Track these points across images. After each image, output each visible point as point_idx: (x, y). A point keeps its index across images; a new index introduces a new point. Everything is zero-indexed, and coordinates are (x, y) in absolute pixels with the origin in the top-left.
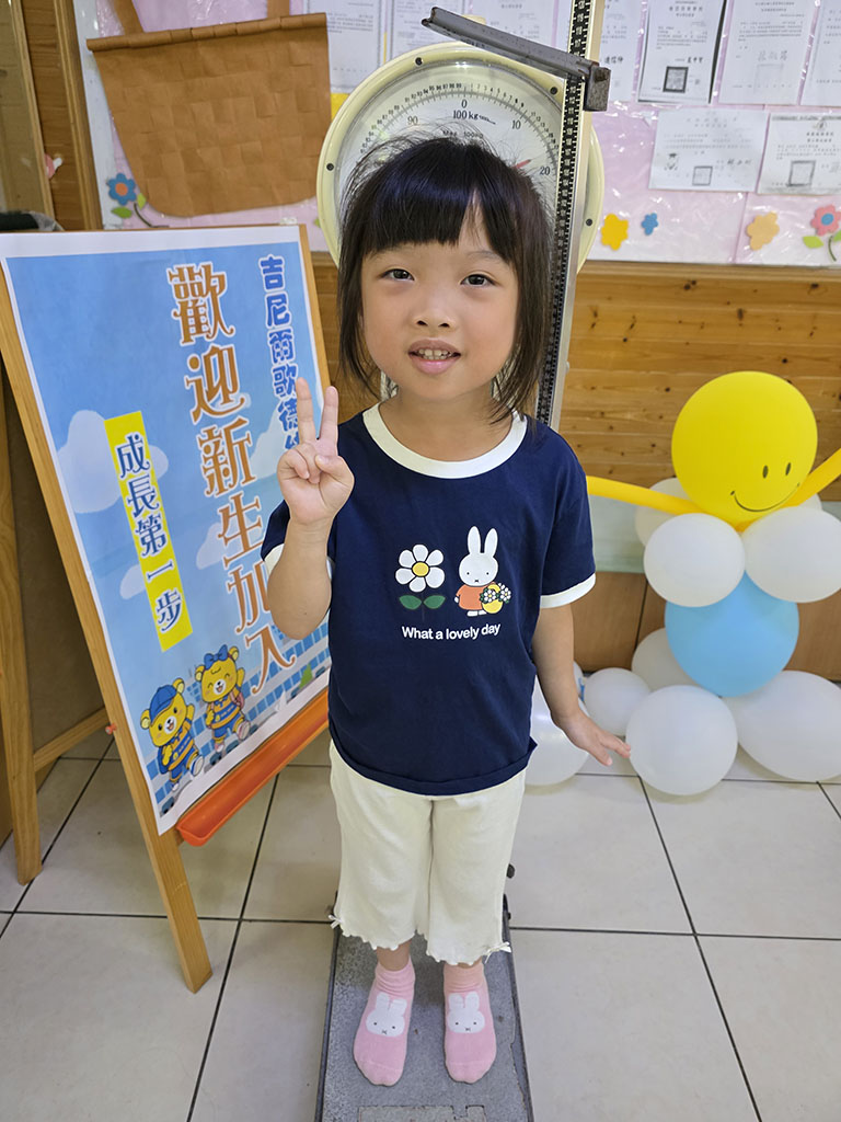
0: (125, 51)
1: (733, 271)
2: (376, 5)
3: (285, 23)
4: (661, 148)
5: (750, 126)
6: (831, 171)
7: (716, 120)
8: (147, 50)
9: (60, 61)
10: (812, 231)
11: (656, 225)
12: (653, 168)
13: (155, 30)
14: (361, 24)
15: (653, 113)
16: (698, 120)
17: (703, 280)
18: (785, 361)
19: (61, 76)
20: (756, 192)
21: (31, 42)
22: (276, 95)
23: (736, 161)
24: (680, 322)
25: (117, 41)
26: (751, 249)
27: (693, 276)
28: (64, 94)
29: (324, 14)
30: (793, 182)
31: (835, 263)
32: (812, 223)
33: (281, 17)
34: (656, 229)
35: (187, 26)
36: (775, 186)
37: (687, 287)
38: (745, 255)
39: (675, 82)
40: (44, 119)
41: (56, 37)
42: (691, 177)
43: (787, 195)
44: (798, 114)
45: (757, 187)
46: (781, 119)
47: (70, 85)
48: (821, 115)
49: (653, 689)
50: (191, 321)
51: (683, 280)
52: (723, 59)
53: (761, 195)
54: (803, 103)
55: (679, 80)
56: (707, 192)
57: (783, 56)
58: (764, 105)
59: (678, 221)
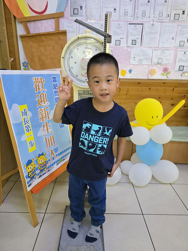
0: (27, 37)
1: (148, 80)
2: (76, 28)
3: (58, 32)
4: (132, 56)
5: (149, 51)
6: (166, 60)
7: (142, 50)
8: (31, 37)
9: (14, 39)
10: (163, 72)
11: (132, 71)
12: (130, 60)
13: (33, 33)
14: (73, 32)
15: (130, 49)
16: (139, 50)
17: (142, 82)
18: (160, 98)
19: (14, 42)
21: (8, 35)
22: (57, 46)
23: (147, 58)
24: (138, 90)
25: (25, 35)
27: (140, 81)
28: (14, 46)
29: (66, 30)
30: (158, 62)
31: (168, 78)
33: (58, 31)
34: (131, 72)
35: (39, 32)
36: (155, 63)
37: (139, 84)
38: (150, 77)
39: (134, 43)
40: (10, 51)
41: (13, 35)
42: (138, 62)
43: (157, 65)
44: (158, 49)
45: (151, 64)
46: (155, 50)
47: (15, 44)
48: (163, 49)
49: (134, 164)
50: (37, 88)
51: (138, 82)
52: (143, 39)
53: (152, 65)
54: (159, 47)
55: (135, 42)
56: (141, 65)
57: (155, 38)
58: (151, 47)
59: (136, 71)
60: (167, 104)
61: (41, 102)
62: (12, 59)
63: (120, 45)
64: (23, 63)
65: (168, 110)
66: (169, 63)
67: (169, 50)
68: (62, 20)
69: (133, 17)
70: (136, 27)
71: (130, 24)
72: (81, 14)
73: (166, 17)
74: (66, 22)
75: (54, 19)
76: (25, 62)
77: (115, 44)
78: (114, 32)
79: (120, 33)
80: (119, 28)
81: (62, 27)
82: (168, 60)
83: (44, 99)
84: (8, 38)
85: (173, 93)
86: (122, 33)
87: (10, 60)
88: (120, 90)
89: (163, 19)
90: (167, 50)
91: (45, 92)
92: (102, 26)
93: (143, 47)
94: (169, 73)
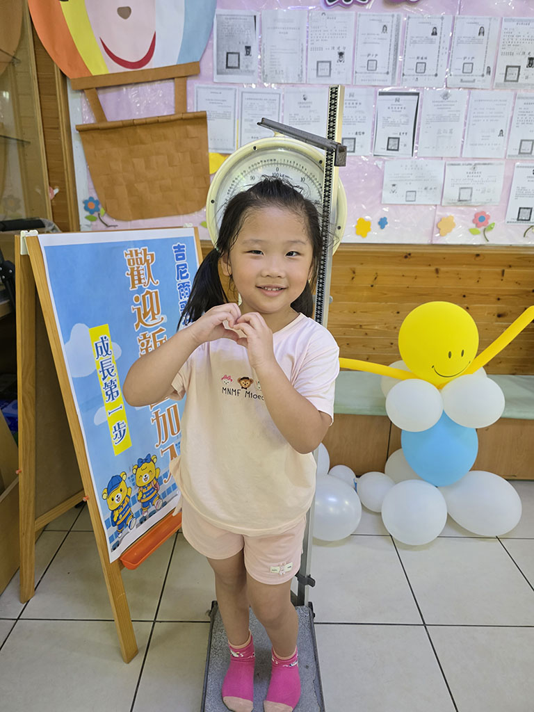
0: (99, 131)
1: (431, 248)
2: (233, 107)
3: (184, 116)
4: (387, 182)
5: (436, 169)
6: (482, 192)
7: (417, 166)
8: (109, 131)
9: (60, 136)
10: (474, 225)
11: (387, 223)
12: (383, 192)
13: (114, 120)
14: (225, 116)
15: (382, 162)
16: (406, 166)
17: (415, 253)
18: (464, 296)
19: (61, 145)
20: (441, 204)
22: (180, 154)
23: (429, 188)
24: (403, 276)
25: (92, 126)
26: (440, 235)
27: (409, 251)
28: (62, 155)
29: (205, 112)
30: (461, 199)
31: (488, 243)
32: (474, 221)
33: (183, 113)
34: (386, 226)
36: (451, 202)
37: (406, 257)
38: (438, 238)
39: (393, 146)
40: (49, 168)
41: (59, 124)
42: (405, 197)
43: (458, 206)
44: (461, 162)
45: (441, 203)
46: (452, 165)
47: (65, 149)
48: (473, 162)
50: (136, 278)
51: (403, 253)
52: (418, 133)
53: (444, 206)
54: (463, 156)
55: (395, 144)
56: (414, 205)
57: (451, 132)
58: (442, 158)
59: (399, 221)
60: (486, 315)
61: (146, 315)
62: (56, 191)
63: (354, 151)
64: (85, 202)
65: (488, 329)
66: (491, 200)
67: (489, 166)
68: (193, 85)
69: (390, 74)
70: (399, 101)
71: (382, 94)
72: (247, 66)
73: (483, 75)
74: (204, 88)
75: (172, 81)
76: (91, 198)
79: (355, 120)
81: (193, 104)
82: (488, 192)
83: (152, 308)
84: (45, 133)
85: (502, 282)
86: (362, 118)
87: (50, 195)
88: (353, 275)
89: (474, 80)
90: (486, 165)
91: (156, 288)
92: (304, 101)
93: (419, 158)
94: (492, 228)
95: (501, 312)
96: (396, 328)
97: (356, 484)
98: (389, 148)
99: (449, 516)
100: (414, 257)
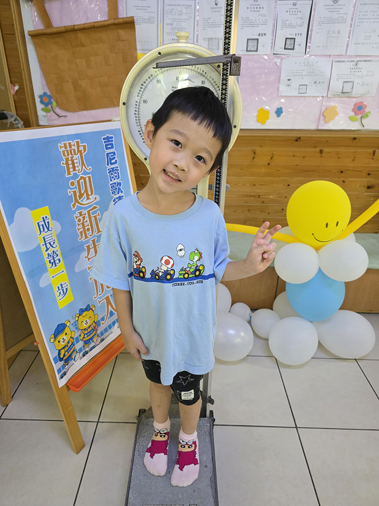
0: (45, 36)
1: (317, 133)
2: (156, 14)
3: (116, 21)
4: (284, 77)
5: (324, 65)
6: (362, 85)
7: (308, 63)
8: (55, 35)
9: (16, 41)
10: (353, 114)
11: (282, 112)
12: (280, 86)
13: (58, 26)
14: (149, 21)
15: (280, 60)
16: (300, 63)
17: (304, 137)
18: (342, 172)
19: (17, 49)
20: (327, 96)
21: (3, 33)
22: (113, 55)
23: (318, 82)
24: (294, 156)
25: (41, 32)
26: (326, 122)
27: (299, 135)
28: (19, 57)
29: (133, 17)
30: (344, 91)
31: (364, 128)
32: (353, 110)
33: (114, 19)
34: (282, 114)
35: (72, 24)
36: (336, 94)
37: (297, 140)
38: (323, 125)
39: (289, 45)
40: (10, 68)
41: (14, 30)
42: (297, 90)
43: (341, 97)
44: (346, 60)
45: (327, 94)
46: (339, 62)
47: (21, 53)
48: (356, 59)
49: (282, 318)
50: (71, 166)
51: (295, 137)
52: (311, 34)
53: (329, 97)
54: (347, 54)
55: (291, 44)
56: (305, 96)
57: (339, 33)
58: (330, 55)
59: (292, 110)
60: (358, 187)
61: (81, 196)
62: (17, 88)
63: (257, 51)
64: (40, 97)
65: (358, 198)
66: (368, 92)
67: (369, 62)
70: (295, 5)
76: (45, 94)
77: (246, 49)
78: (245, 19)
79: (258, 23)
80: (257, 8)
81: (124, 11)
82: (367, 85)
83: (86, 190)
84: (4, 38)
85: (373, 160)
86: (264, 21)
87: (12, 91)
88: (254, 156)
90: (365, 61)
91: (88, 173)
92: (215, 6)
93: (311, 56)
94: (367, 116)
95: (370, 184)
96: (287, 198)
97: (251, 317)
98: (286, 47)
99: (319, 342)
100: (303, 140)
